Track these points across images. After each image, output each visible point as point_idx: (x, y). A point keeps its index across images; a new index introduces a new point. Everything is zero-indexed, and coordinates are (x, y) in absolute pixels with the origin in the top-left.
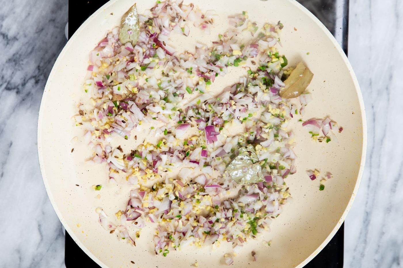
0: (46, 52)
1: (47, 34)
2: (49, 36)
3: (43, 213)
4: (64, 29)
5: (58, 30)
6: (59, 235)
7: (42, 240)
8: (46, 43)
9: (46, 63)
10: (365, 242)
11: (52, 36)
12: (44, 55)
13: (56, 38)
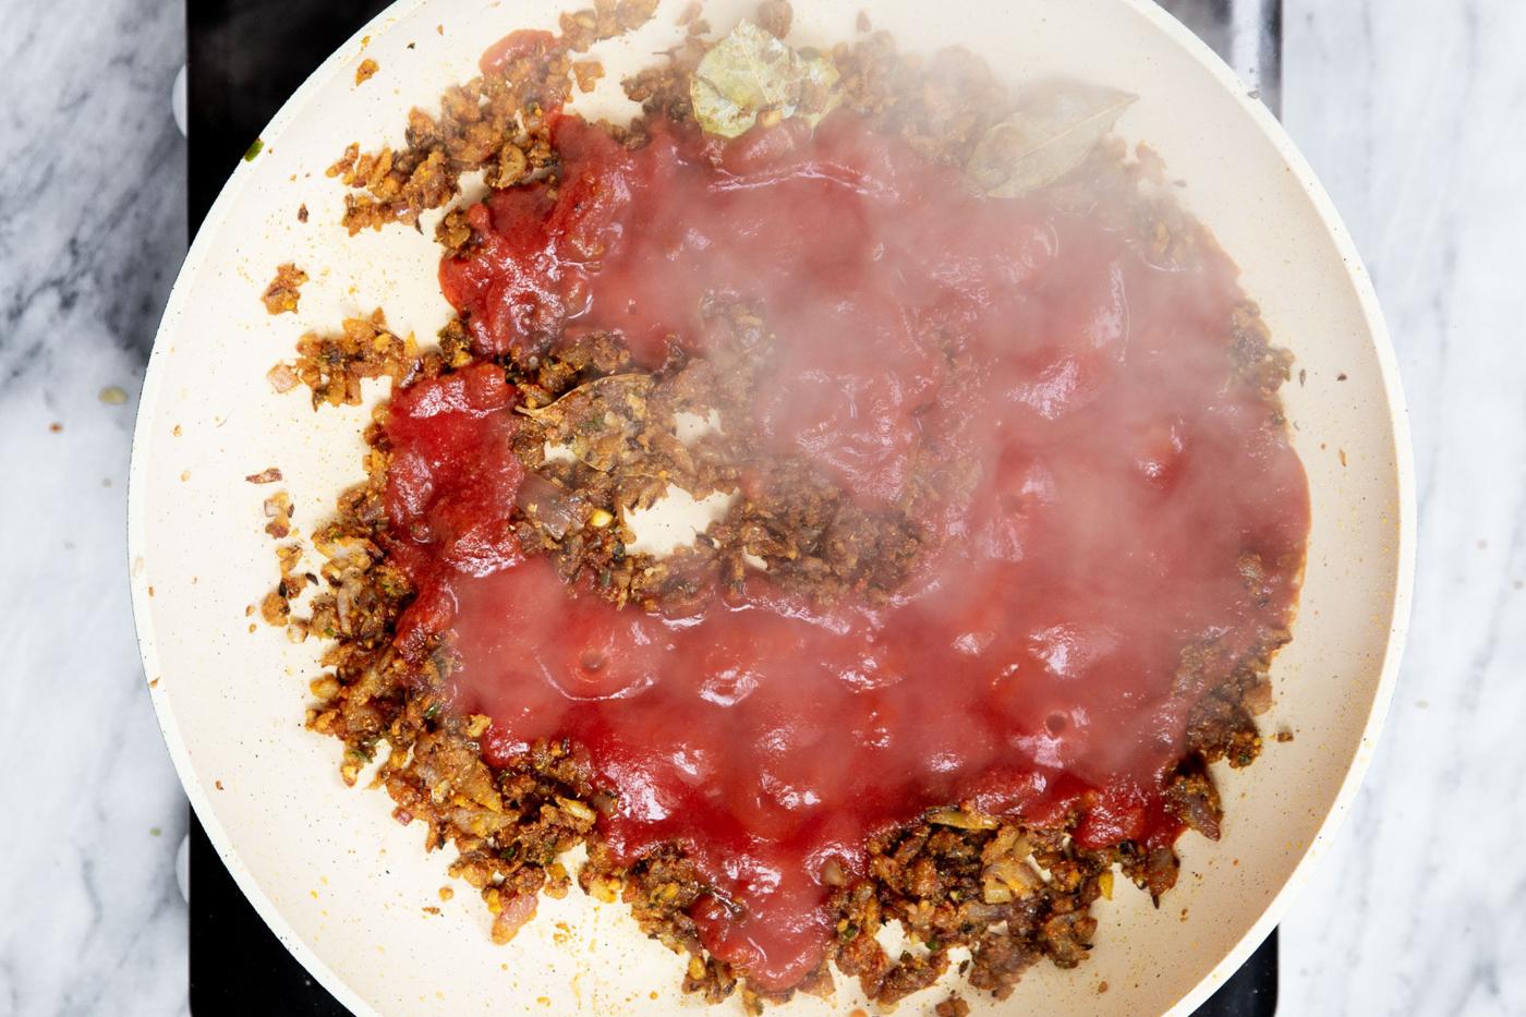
0: (103, 184)
1: (105, 113)
2: (112, 120)
3: (102, 817)
4: (170, 93)
5: (148, 98)
6: (166, 900)
7: (97, 920)
8: (101, 149)
9: (100, 228)
10: (1363, 904)
11: (124, 119)
12: (95, 195)
13: (140, 127)
